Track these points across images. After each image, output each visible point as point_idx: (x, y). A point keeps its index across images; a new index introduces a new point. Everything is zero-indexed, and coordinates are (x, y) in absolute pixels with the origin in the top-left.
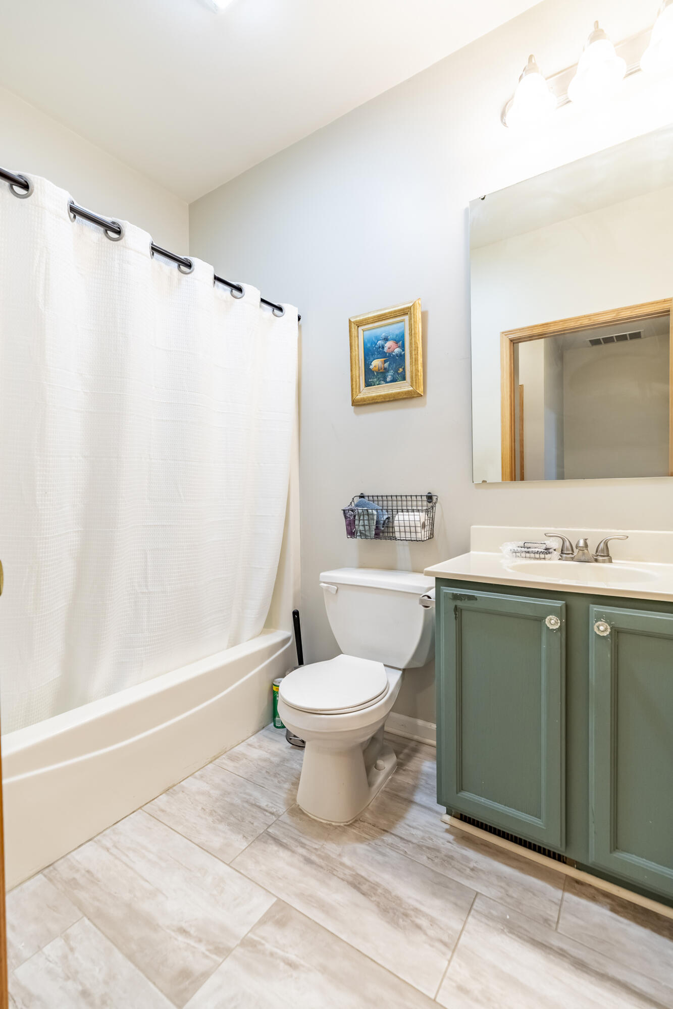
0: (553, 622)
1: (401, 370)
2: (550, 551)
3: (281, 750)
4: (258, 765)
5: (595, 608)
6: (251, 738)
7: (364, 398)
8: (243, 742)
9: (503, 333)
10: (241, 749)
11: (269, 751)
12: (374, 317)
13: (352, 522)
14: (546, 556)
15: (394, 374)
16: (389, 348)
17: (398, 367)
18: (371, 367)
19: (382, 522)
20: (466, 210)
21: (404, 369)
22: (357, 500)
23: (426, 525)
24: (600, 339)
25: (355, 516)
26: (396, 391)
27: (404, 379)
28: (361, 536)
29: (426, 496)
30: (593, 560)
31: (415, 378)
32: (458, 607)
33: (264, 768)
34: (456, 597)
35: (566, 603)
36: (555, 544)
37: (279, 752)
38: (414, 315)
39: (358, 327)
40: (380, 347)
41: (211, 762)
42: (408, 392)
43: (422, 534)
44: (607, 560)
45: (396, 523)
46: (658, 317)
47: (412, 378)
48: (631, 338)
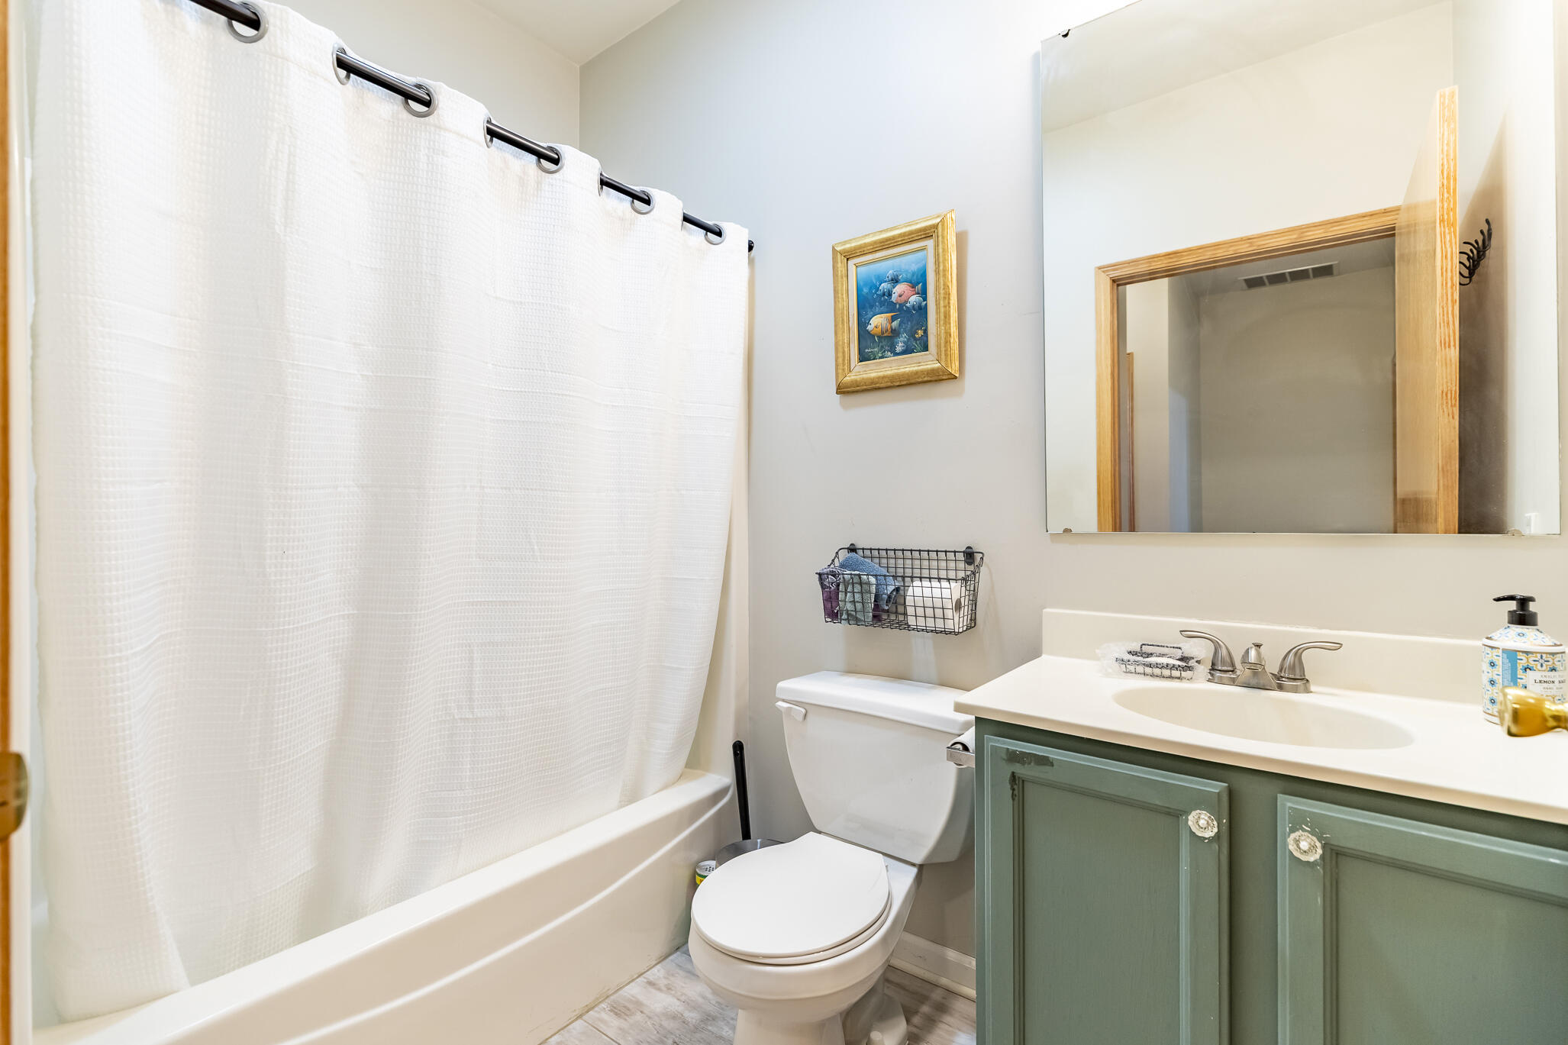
0: (1203, 823)
1: (920, 333)
2: (1192, 663)
3: (704, 997)
4: (661, 1026)
5: (1288, 804)
6: (655, 970)
7: (856, 381)
8: (639, 976)
9: (1100, 268)
10: (634, 990)
11: (683, 998)
12: (875, 242)
13: (833, 596)
14: (1184, 674)
15: (908, 340)
16: (900, 296)
17: (916, 328)
18: (869, 328)
19: (885, 597)
20: (1036, 58)
21: (926, 331)
22: (843, 555)
23: (963, 605)
24: (1261, 278)
25: (838, 585)
26: (911, 369)
27: (926, 348)
28: (848, 620)
29: (964, 552)
30: (1275, 686)
31: (945, 346)
32: (1017, 775)
33: (672, 1034)
34: (1013, 757)
35: (1229, 786)
36: (1200, 650)
37: (700, 1000)
38: (943, 238)
39: (848, 259)
40: (884, 295)
41: (580, 1017)
42: (933, 371)
43: (956, 621)
44: (1302, 687)
45: (909, 601)
46: (1373, 239)
47: (938, 346)
48: (1315, 276)
